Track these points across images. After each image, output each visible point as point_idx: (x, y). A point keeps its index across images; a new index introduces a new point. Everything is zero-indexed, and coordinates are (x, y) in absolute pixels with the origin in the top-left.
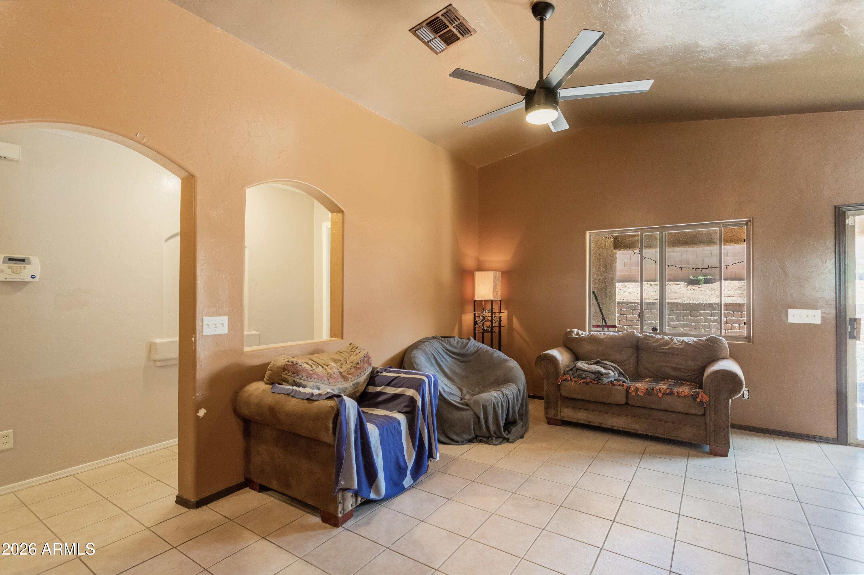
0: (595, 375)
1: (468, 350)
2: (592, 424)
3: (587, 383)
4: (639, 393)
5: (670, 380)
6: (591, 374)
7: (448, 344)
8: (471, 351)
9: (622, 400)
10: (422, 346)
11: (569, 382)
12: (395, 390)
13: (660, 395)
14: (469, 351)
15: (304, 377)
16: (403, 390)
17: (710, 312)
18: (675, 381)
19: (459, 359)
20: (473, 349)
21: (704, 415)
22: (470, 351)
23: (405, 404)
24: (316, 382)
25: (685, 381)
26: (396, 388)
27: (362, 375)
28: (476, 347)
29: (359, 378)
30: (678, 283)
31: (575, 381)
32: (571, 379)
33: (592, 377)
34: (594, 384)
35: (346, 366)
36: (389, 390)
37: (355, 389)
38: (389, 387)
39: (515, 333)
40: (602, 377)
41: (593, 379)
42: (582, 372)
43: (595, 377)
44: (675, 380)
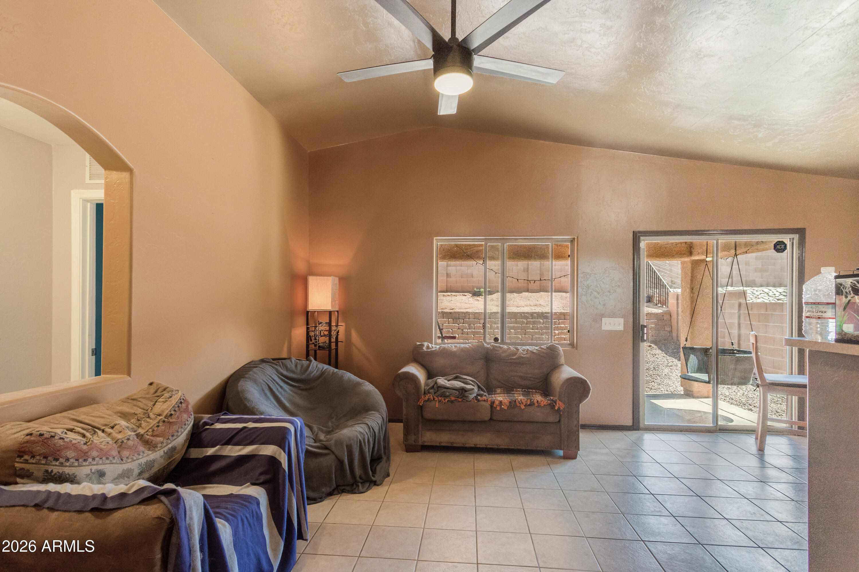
0: (459, 392)
1: (310, 374)
2: (455, 445)
3: (452, 402)
4: (503, 407)
5: (518, 390)
6: (455, 391)
7: (284, 368)
8: (314, 375)
9: (486, 416)
10: (250, 375)
11: (433, 403)
12: (240, 450)
13: (523, 407)
14: (312, 375)
15: (71, 460)
16: (256, 449)
17: (494, 320)
18: (523, 390)
19: (299, 387)
20: (317, 371)
21: (559, 421)
22: (313, 375)
23: (260, 470)
24: (97, 464)
25: (531, 389)
26: (242, 447)
27: (180, 433)
28: (320, 370)
29: (175, 439)
30: (465, 294)
31: (440, 401)
32: (434, 399)
33: (457, 394)
34: (459, 402)
35: (148, 422)
36: (229, 450)
37: (170, 458)
38: (230, 447)
39: (354, 348)
40: (466, 394)
41: (457, 396)
42: (445, 390)
43: (460, 394)
44: (523, 389)
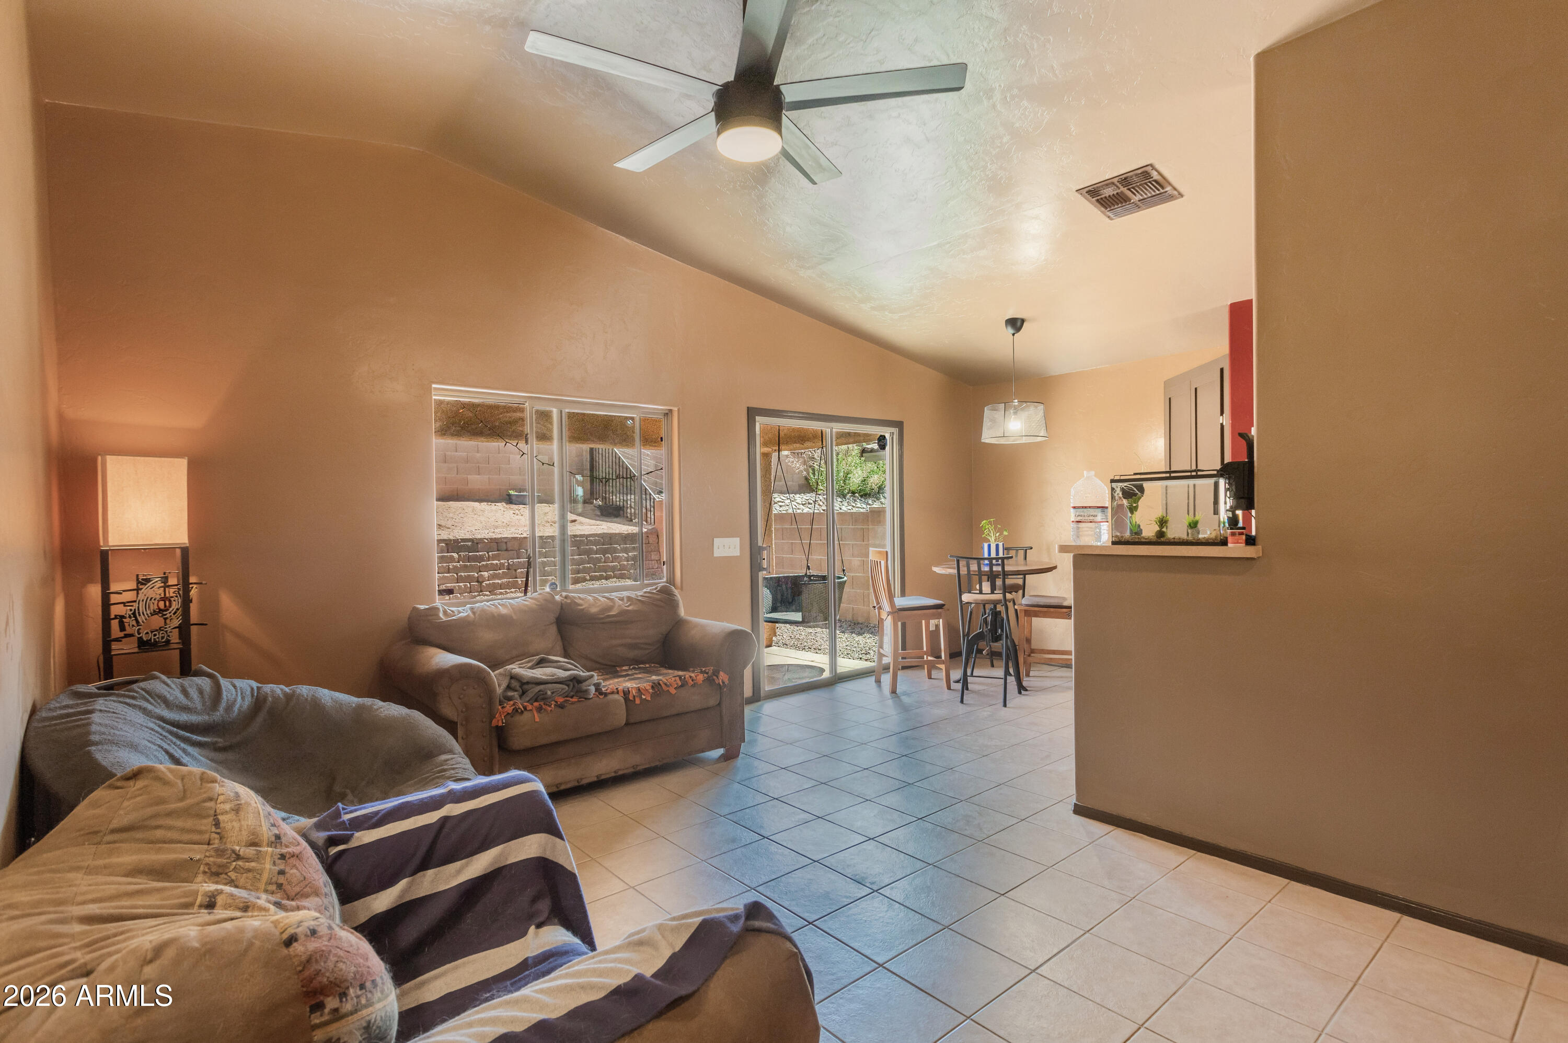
0: (568, 686)
1: (229, 708)
2: (563, 787)
3: (561, 706)
4: (644, 697)
5: (624, 668)
6: (561, 686)
7: (159, 704)
8: (241, 706)
9: (620, 717)
11: (527, 715)
12: (459, 872)
13: (673, 691)
14: (236, 709)
16: (501, 854)
18: (631, 667)
19: (214, 744)
20: (243, 698)
22: (239, 710)
23: (530, 893)
25: (643, 663)
26: (463, 861)
28: (248, 693)
31: (540, 709)
32: (525, 708)
33: (564, 691)
34: (573, 703)
36: (432, 881)
38: (430, 873)
40: (584, 686)
41: (566, 694)
42: (542, 687)
43: (570, 690)
44: (630, 665)
